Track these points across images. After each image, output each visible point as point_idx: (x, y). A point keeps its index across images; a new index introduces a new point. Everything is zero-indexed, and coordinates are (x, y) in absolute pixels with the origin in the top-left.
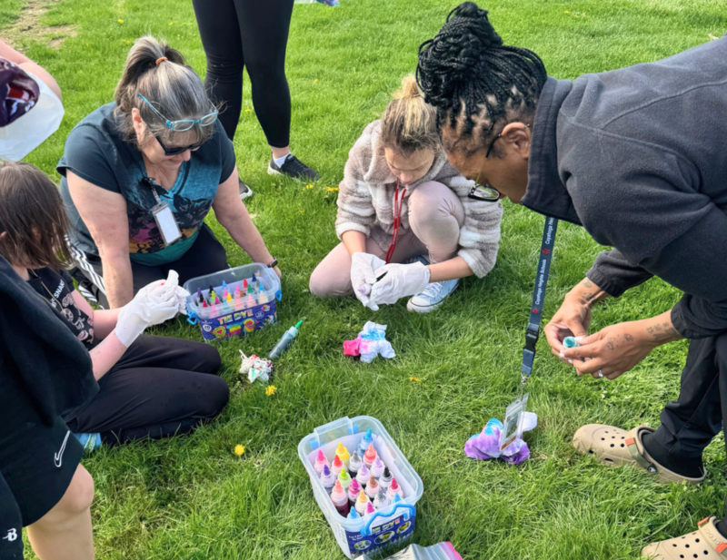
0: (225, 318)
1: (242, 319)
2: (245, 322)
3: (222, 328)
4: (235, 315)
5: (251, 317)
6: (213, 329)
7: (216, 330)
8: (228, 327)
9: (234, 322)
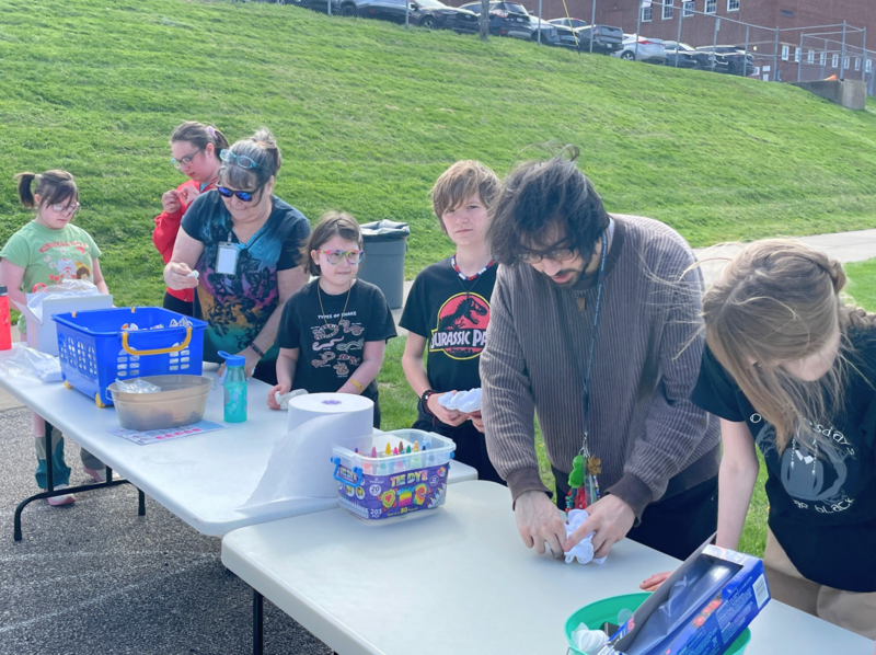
0: (398, 478)
1: (415, 483)
2: (417, 488)
3: (392, 492)
4: (409, 475)
5: (424, 482)
6: (382, 492)
7: (386, 494)
8: (399, 493)
9: (407, 486)
